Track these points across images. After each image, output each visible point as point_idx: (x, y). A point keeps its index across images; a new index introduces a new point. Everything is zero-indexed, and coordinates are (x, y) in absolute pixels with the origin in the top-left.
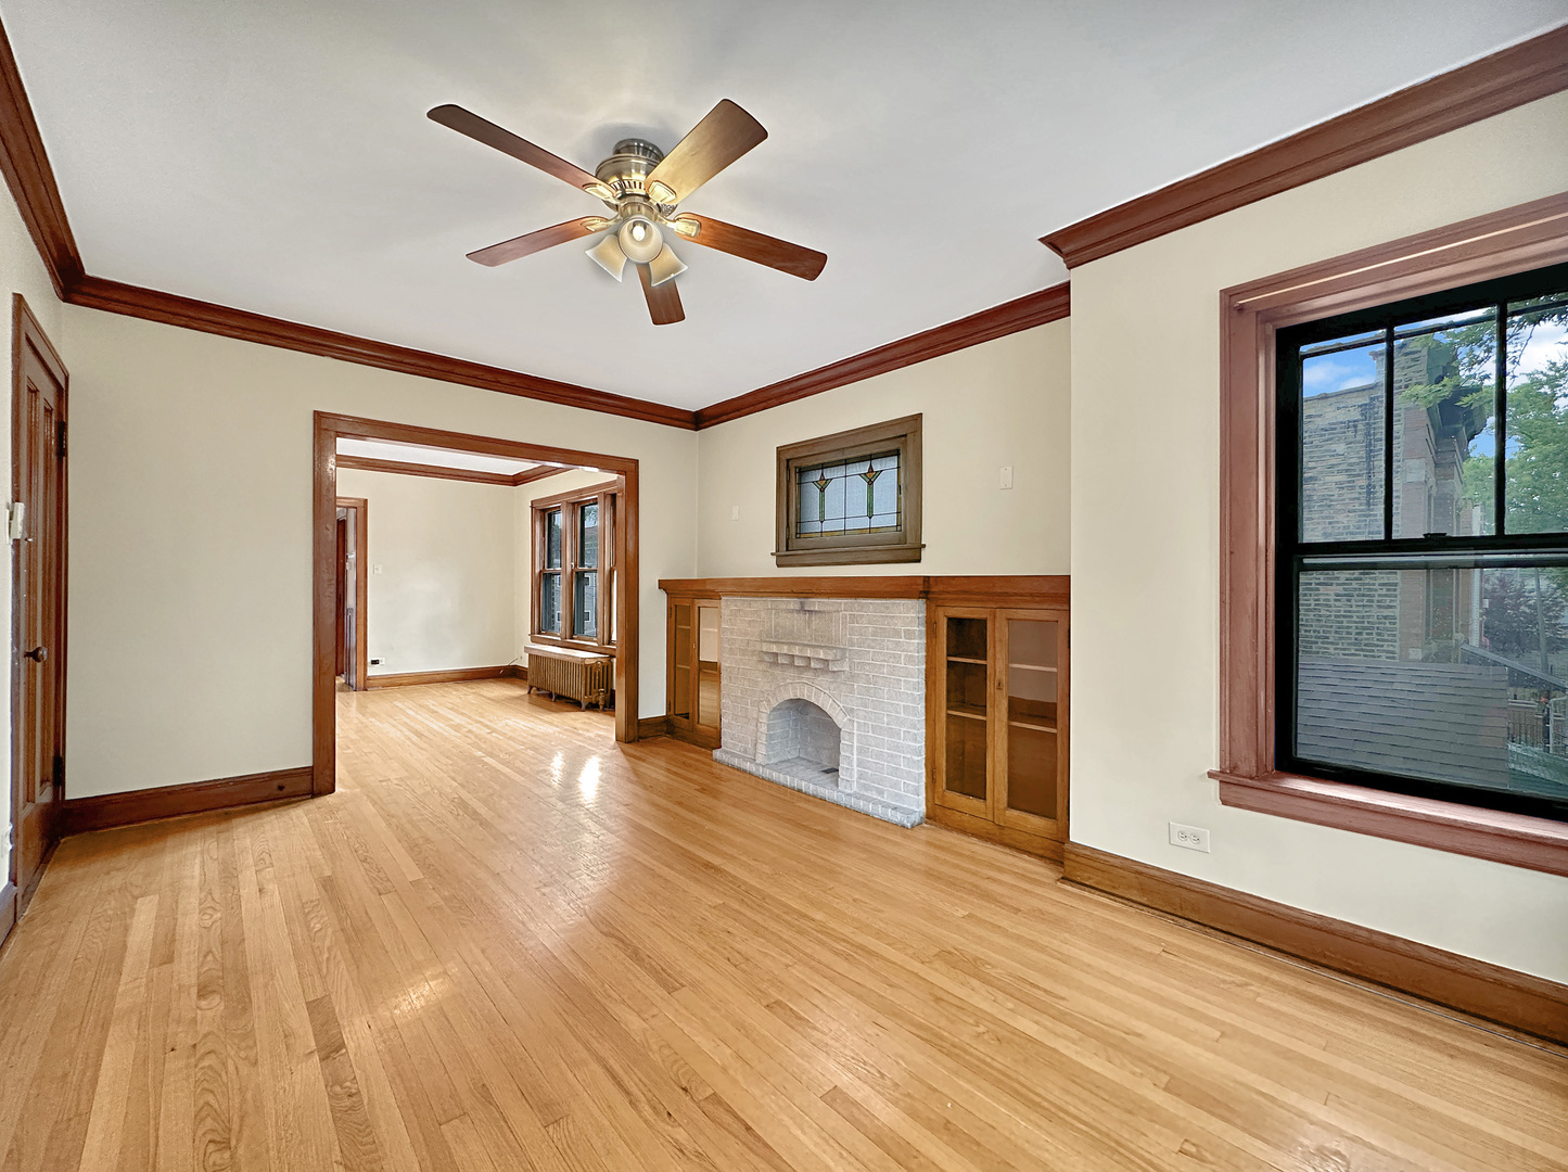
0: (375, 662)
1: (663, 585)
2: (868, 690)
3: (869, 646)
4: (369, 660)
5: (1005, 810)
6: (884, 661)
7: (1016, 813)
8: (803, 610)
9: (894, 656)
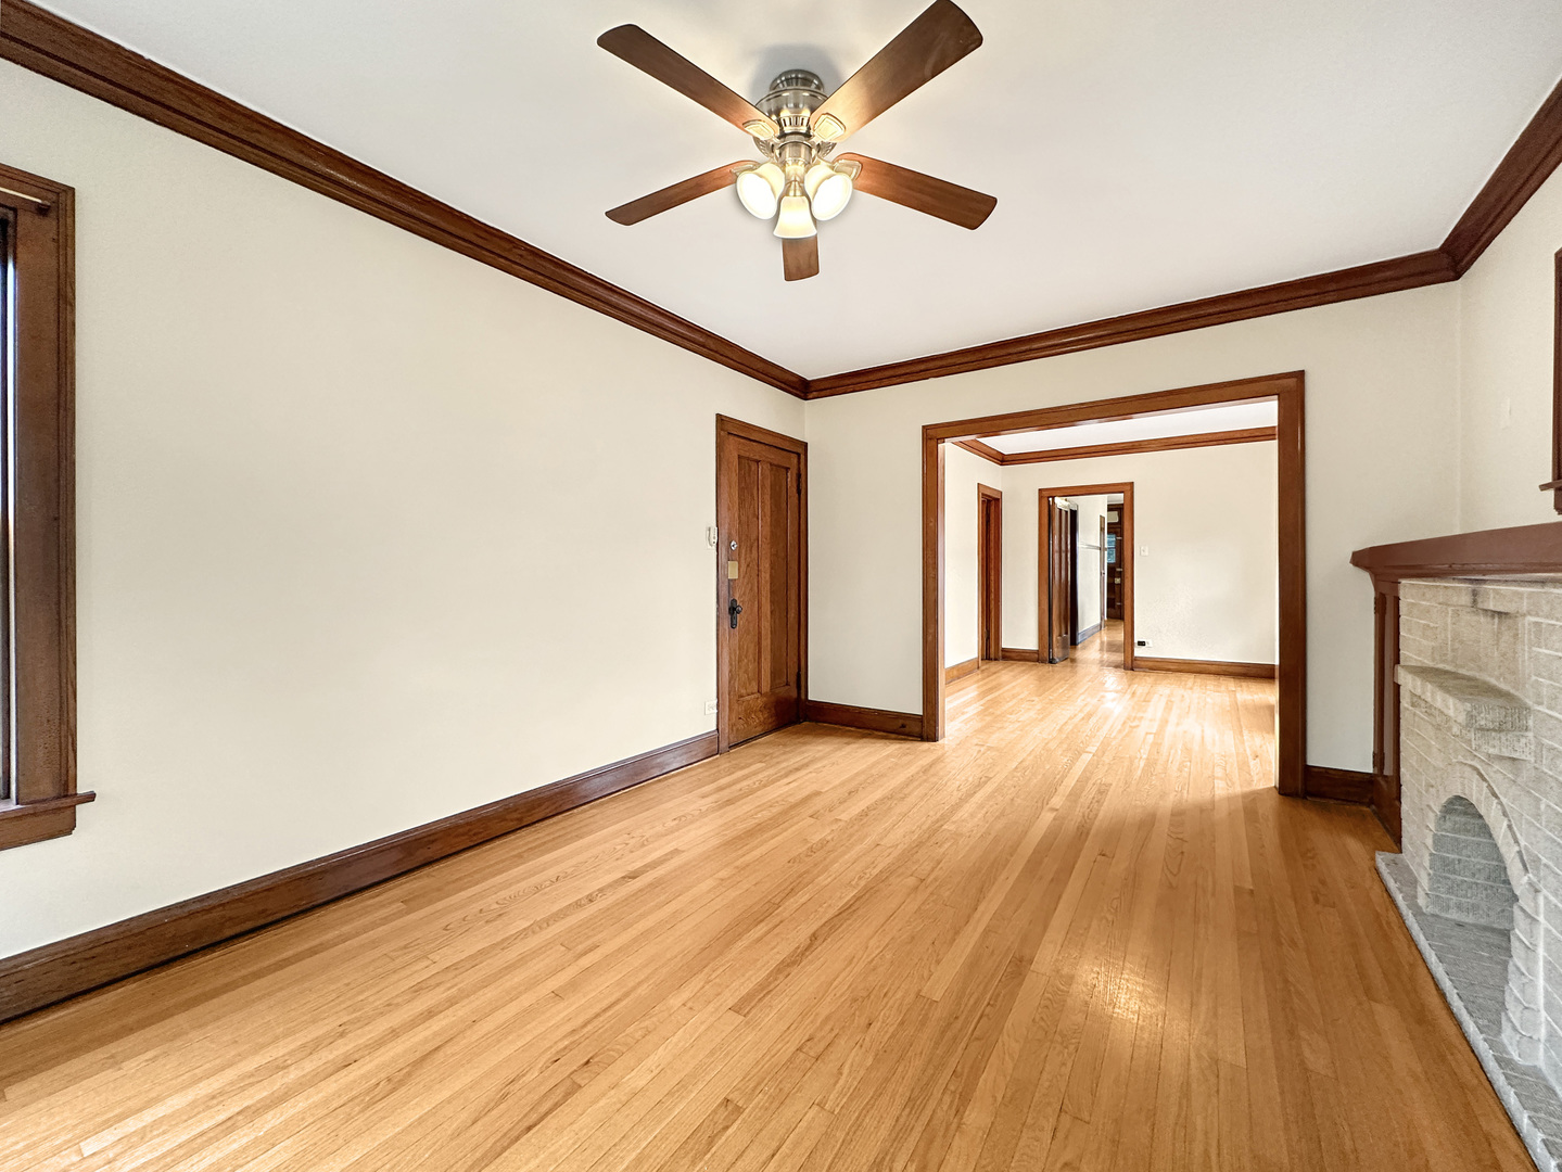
0: (1142, 644)
4: (1136, 641)
8: (1478, 608)
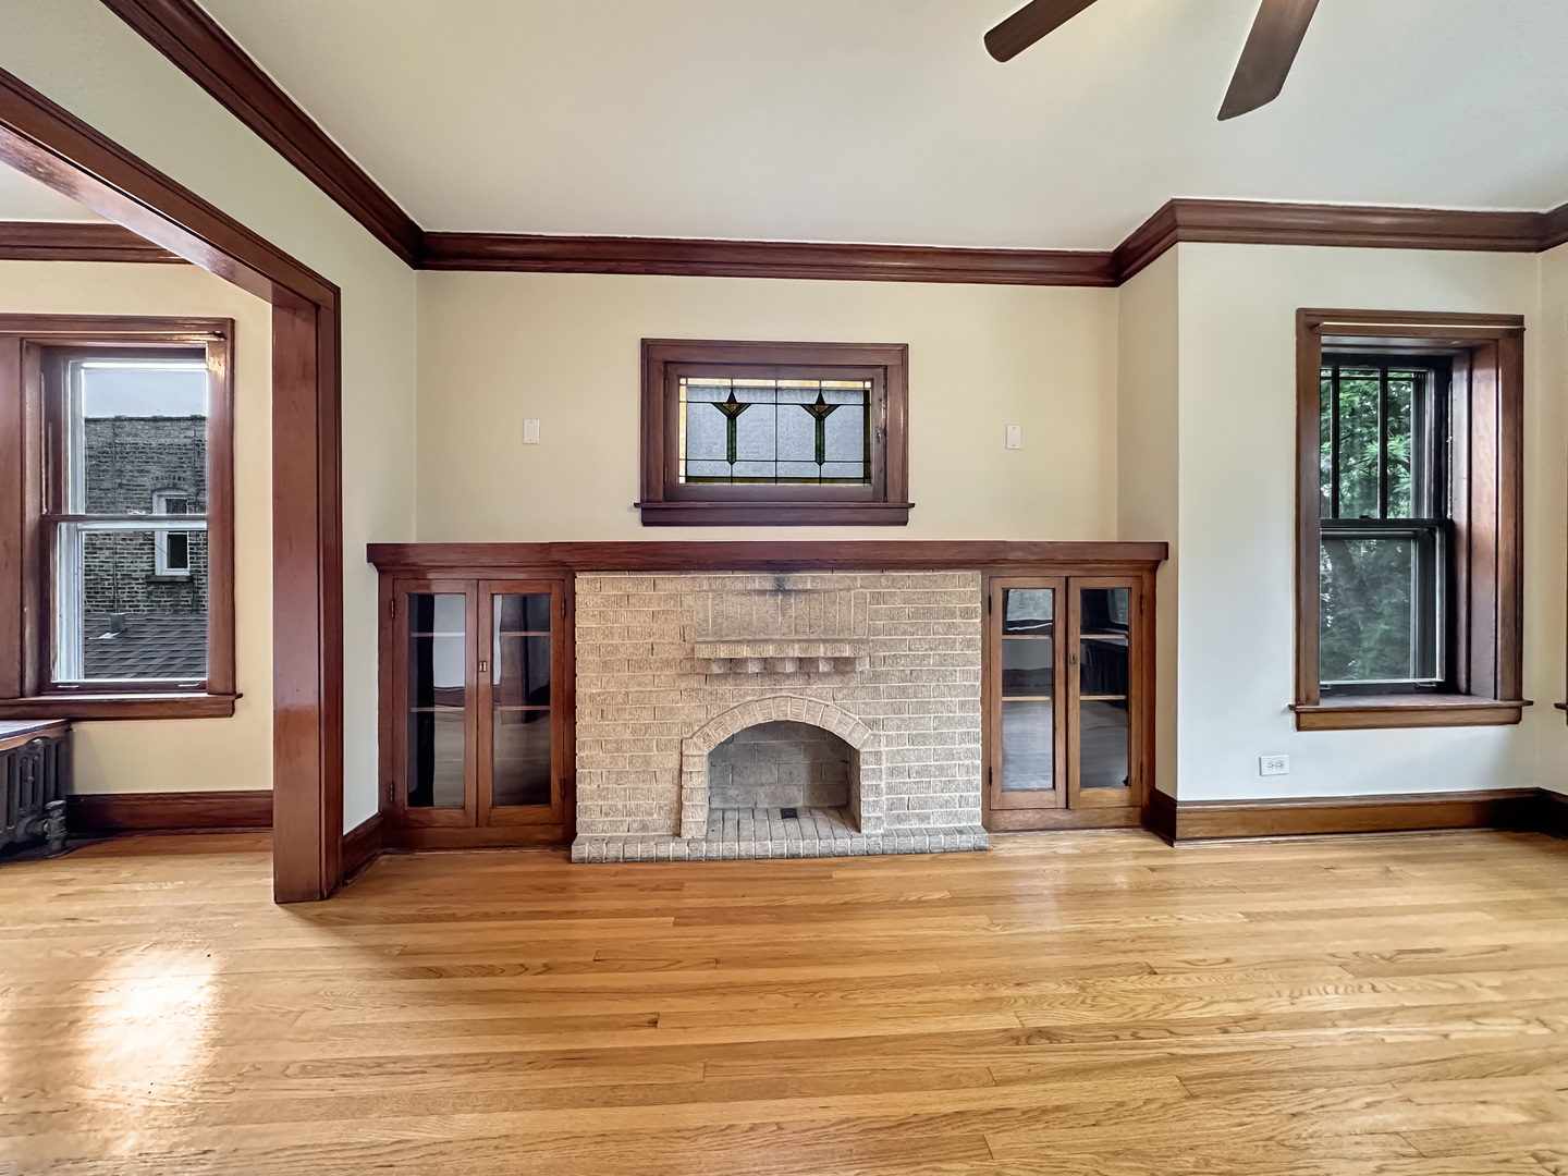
1: (376, 553)
2: (903, 690)
3: (904, 633)
5: (1080, 791)
6: (931, 649)
7: (1091, 791)
8: (779, 590)
9: (946, 642)
